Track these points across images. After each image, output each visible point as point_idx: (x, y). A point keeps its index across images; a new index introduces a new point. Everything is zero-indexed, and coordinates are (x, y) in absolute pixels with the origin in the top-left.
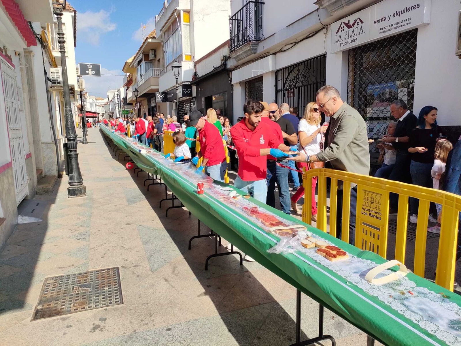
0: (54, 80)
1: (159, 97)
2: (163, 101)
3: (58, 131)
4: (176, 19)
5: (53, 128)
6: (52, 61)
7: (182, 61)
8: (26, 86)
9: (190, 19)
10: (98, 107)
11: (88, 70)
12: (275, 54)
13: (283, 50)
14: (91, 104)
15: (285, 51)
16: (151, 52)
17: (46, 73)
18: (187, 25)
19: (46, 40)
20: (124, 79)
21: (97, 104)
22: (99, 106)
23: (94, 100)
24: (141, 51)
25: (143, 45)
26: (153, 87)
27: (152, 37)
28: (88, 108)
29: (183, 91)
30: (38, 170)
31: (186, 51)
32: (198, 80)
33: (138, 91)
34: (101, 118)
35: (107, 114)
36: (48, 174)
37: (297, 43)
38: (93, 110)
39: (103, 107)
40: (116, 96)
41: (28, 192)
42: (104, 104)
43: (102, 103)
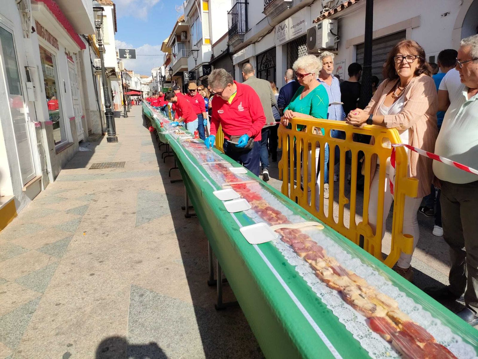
0: (97, 67)
1: (186, 75)
2: (190, 79)
3: (102, 105)
4: (197, 8)
5: (98, 101)
6: (96, 51)
7: (202, 44)
8: (80, 73)
9: (209, 7)
10: (143, 85)
11: (126, 54)
12: (254, 43)
13: (259, 40)
14: (136, 83)
15: (259, 41)
16: (182, 33)
17: (92, 63)
18: (206, 12)
19: (91, 38)
20: (164, 57)
21: (142, 83)
22: (145, 84)
23: (139, 78)
24: (174, 33)
25: (175, 28)
26: (183, 67)
27: (182, 20)
28: (133, 86)
29: (203, 70)
30: (88, 129)
31: (205, 35)
32: (215, 60)
33: (172, 70)
34: (145, 96)
35: (151, 92)
36: (95, 133)
37: (264, 36)
38: (138, 89)
39: (148, 85)
40: (158, 74)
41: (83, 137)
42: (149, 82)
43: (147, 82)
